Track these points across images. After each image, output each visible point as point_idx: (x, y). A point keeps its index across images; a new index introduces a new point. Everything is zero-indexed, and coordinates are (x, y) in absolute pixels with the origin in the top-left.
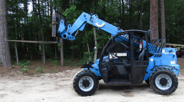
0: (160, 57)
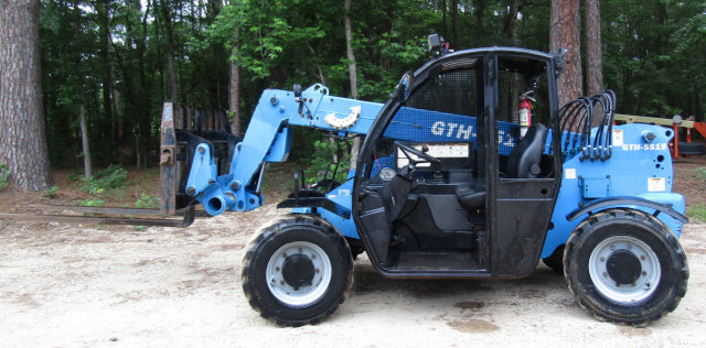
0: (603, 160)
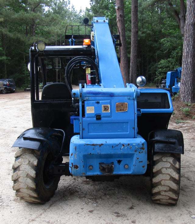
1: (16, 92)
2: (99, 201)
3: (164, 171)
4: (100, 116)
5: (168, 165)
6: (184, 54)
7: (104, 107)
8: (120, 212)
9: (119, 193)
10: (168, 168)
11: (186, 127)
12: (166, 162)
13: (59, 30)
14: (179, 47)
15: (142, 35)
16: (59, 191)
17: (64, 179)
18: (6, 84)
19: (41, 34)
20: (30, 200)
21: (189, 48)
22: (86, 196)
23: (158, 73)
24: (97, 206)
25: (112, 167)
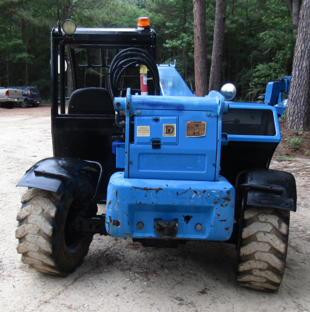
1: (41, 106)
2: (153, 278)
3: (260, 237)
4: (159, 142)
5: (269, 228)
6: (297, 54)
7: (167, 127)
8: (184, 298)
9: (184, 265)
10: (268, 233)
11: (293, 167)
12: (265, 222)
13: (106, 15)
14: (289, 45)
15: (231, 26)
16: (90, 257)
17: (99, 239)
18: (26, 94)
19: (79, 21)
20: (44, 270)
21: (306, 45)
22: (132, 268)
23: (253, 85)
24: (148, 286)
25: (175, 226)
